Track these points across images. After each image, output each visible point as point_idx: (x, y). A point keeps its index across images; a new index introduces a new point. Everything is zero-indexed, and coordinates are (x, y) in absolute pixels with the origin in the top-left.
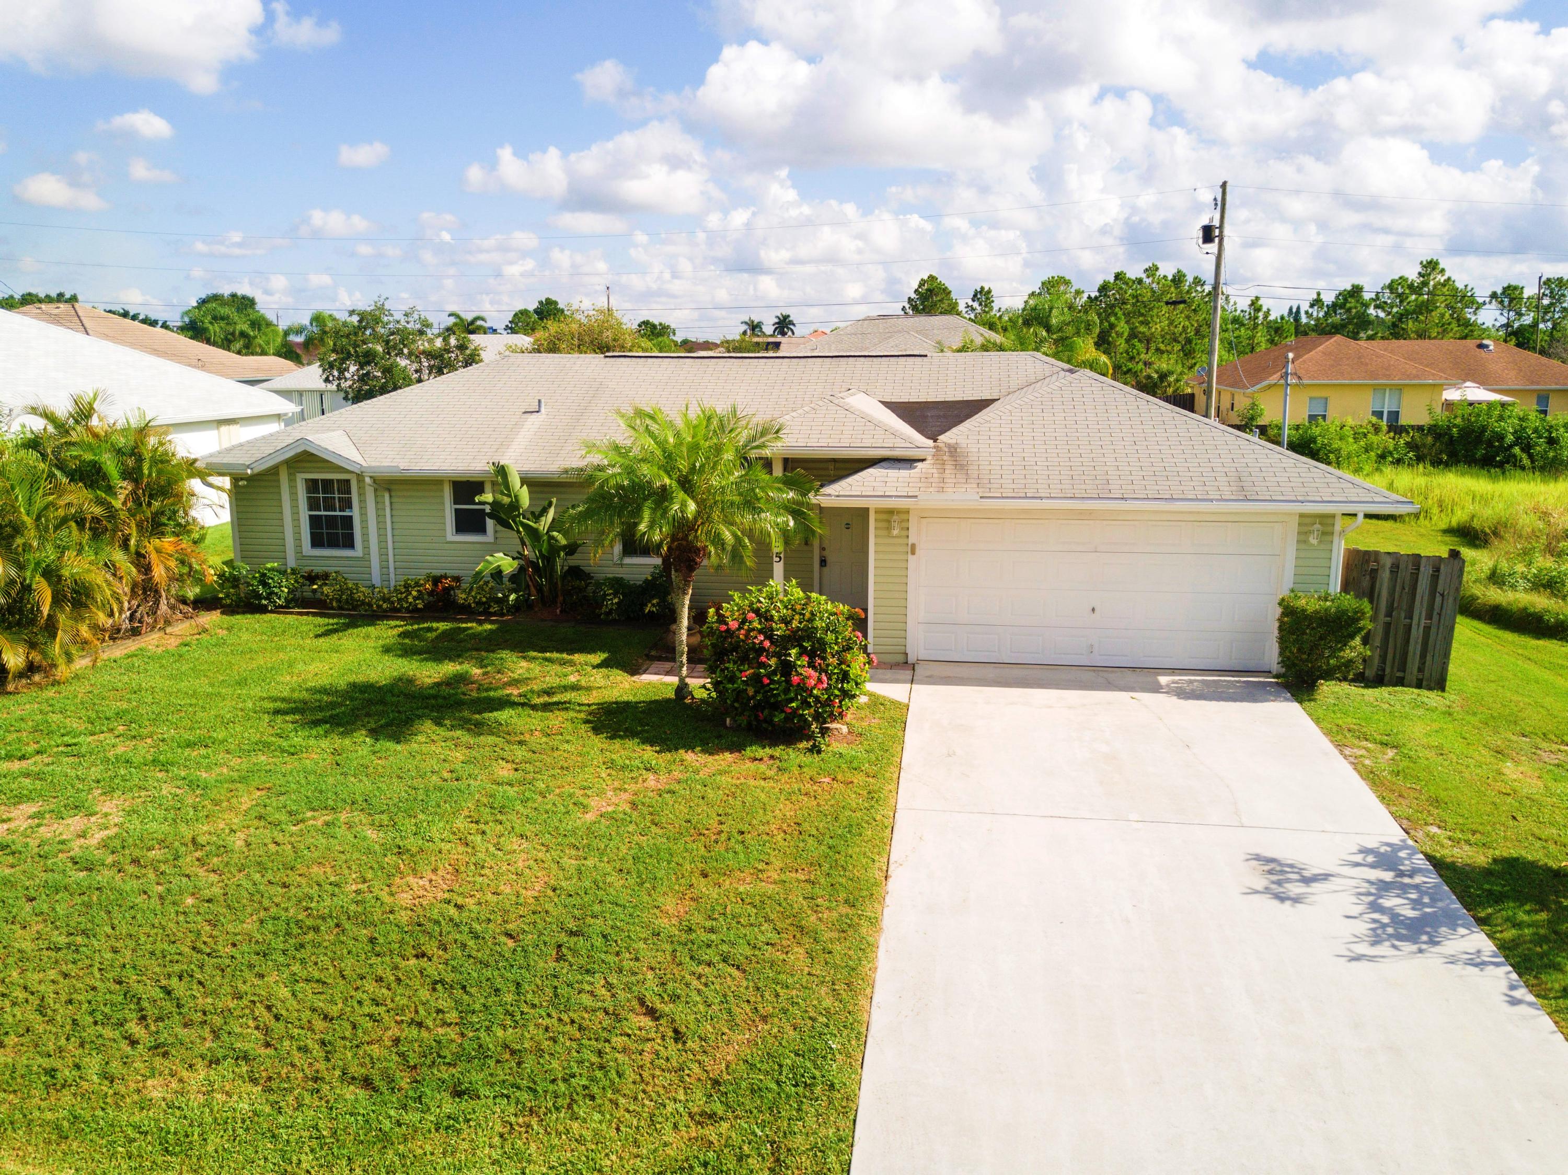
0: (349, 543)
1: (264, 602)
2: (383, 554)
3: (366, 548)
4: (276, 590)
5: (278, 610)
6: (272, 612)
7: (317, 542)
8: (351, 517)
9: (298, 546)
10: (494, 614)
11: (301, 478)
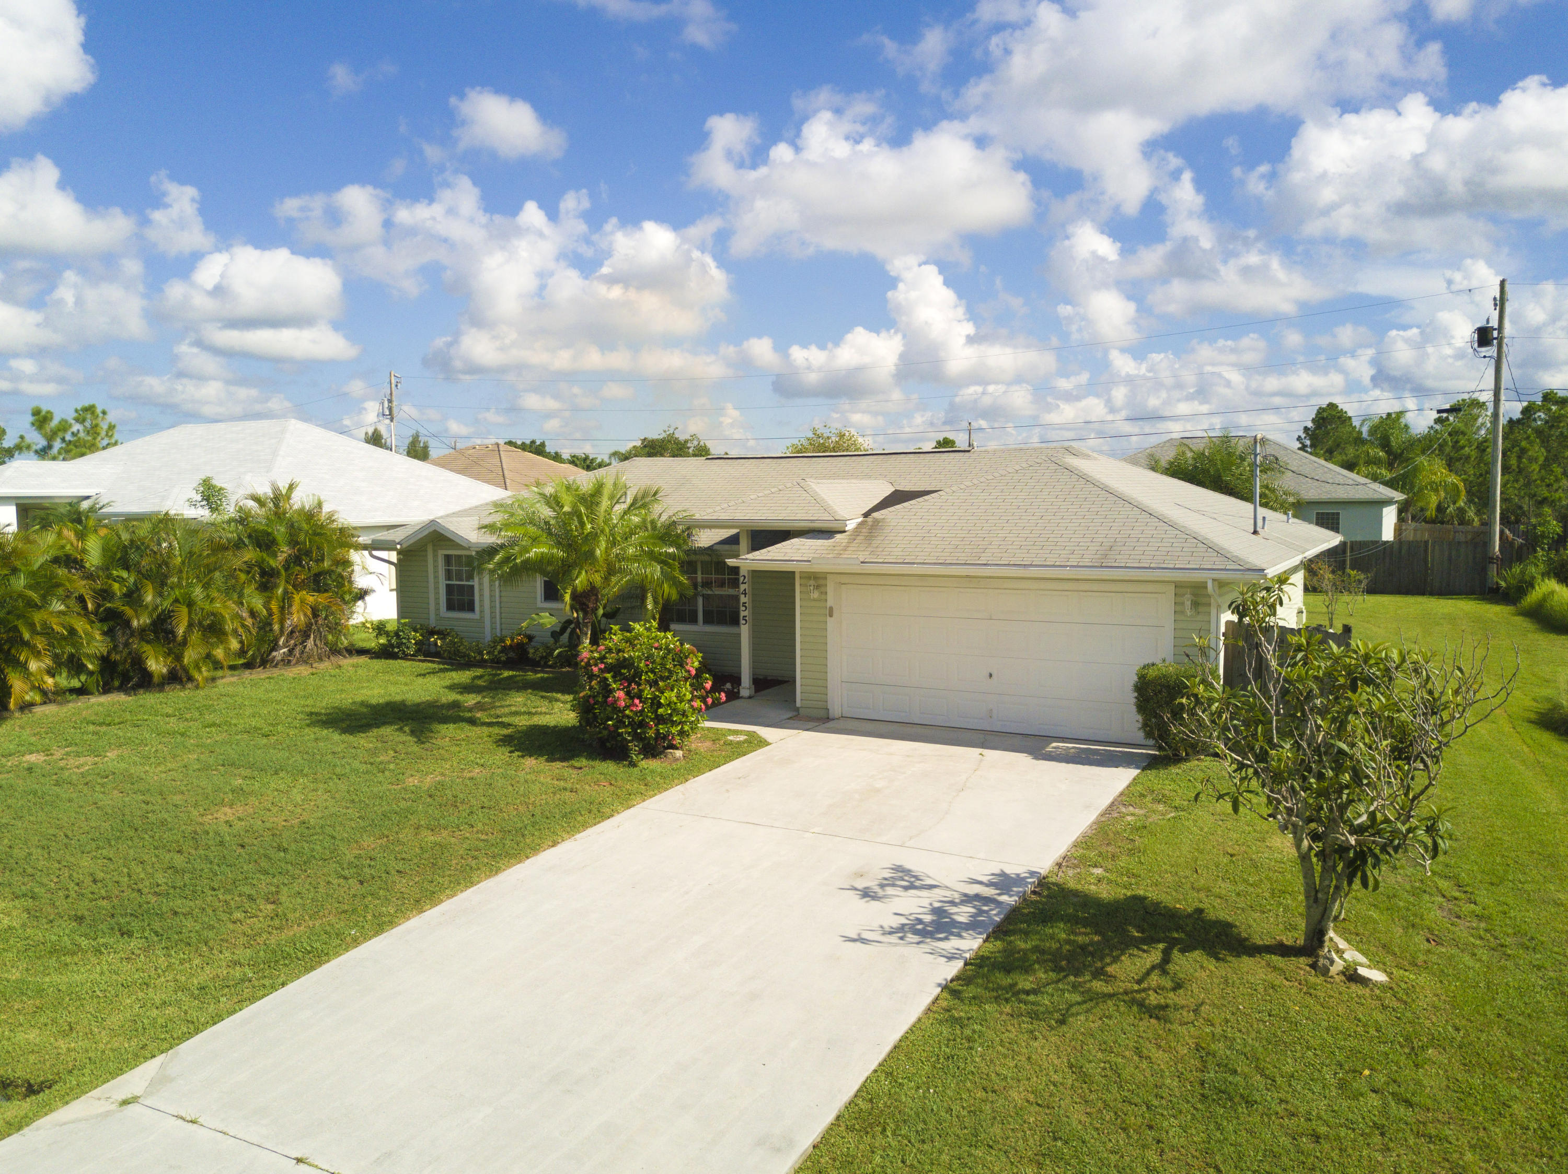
0: (471, 609)
1: (396, 650)
2: (493, 617)
3: (482, 612)
4: (404, 641)
5: (405, 657)
6: (402, 658)
7: (450, 607)
8: (473, 586)
9: (438, 609)
10: (550, 667)
11: (442, 553)
